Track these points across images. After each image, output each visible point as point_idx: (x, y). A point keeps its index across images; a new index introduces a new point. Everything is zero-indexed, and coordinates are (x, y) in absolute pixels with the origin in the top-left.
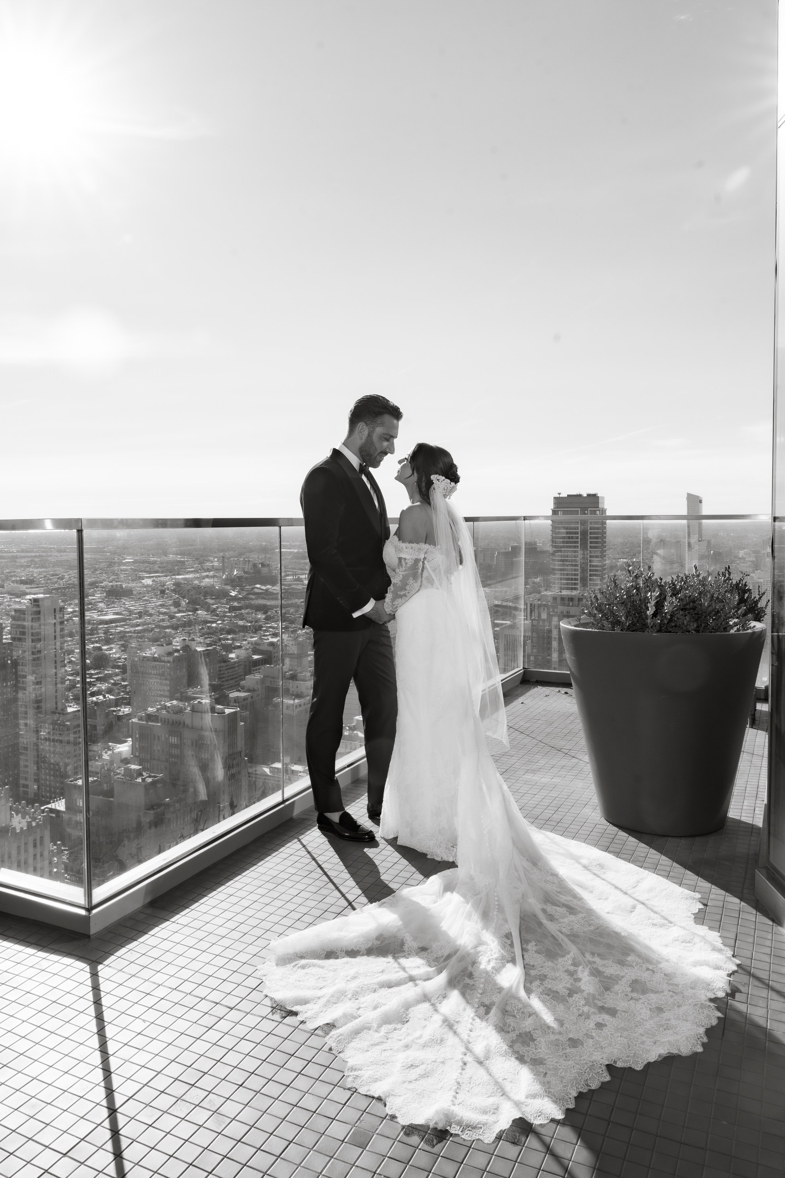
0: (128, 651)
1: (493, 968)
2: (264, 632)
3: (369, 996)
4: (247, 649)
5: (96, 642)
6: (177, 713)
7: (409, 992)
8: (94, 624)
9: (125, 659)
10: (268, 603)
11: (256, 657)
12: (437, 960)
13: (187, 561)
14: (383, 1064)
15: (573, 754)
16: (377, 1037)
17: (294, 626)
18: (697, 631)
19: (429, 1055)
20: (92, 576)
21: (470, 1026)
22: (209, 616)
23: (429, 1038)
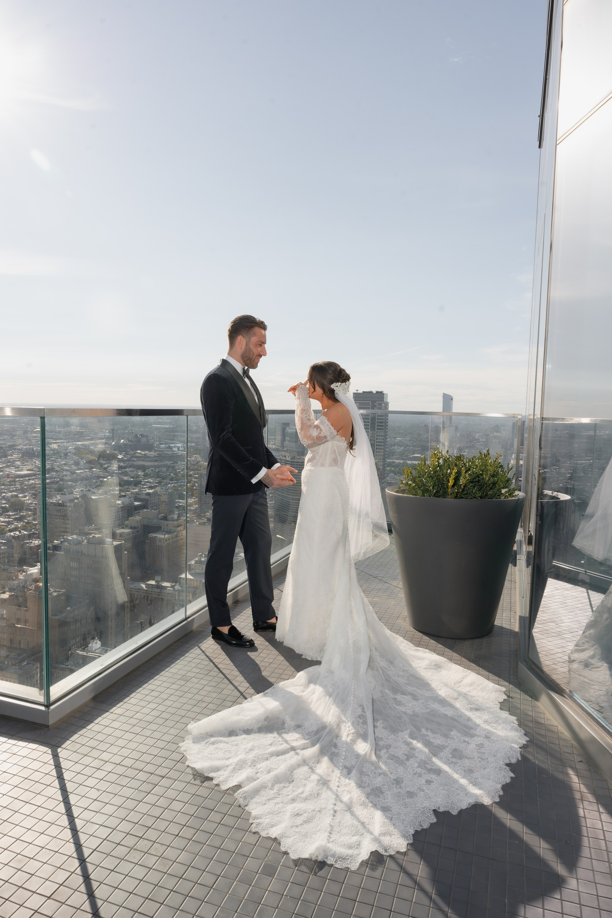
0: (37, 499)
1: (351, 740)
2: (143, 486)
3: (264, 763)
4: (130, 498)
5: (14, 491)
6: (76, 545)
7: (292, 759)
8: (12, 477)
9: (35, 504)
10: (146, 464)
11: (136, 503)
12: (309, 734)
13: (85, 432)
14: (277, 814)
15: (385, 580)
16: (272, 793)
17: (165, 481)
18: (481, 497)
19: (309, 806)
20: (11, 440)
21: (337, 784)
22: (101, 473)
23: (309, 793)
